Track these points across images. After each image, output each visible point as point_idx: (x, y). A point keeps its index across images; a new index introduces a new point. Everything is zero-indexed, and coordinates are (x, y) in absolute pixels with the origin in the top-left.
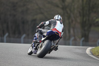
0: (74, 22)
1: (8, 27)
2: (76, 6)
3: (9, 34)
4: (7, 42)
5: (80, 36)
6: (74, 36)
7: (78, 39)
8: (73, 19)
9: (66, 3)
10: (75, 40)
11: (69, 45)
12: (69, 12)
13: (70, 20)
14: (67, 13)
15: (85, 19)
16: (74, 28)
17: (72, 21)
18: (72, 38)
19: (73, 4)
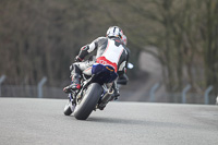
0: (189, 53)
1: (44, 65)
2: (194, 17)
3: (48, 78)
4: (44, 97)
5: (204, 83)
6: (191, 83)
7: (199, 90)
8: (188, 45)
9: (173, 12)
10: (193, 90)
11: (180, 102)
12: (178, 29)
13: (182, 49)
14: (175, 32)
15: (213, 46)
16: (189, 65)
17: (186, 50)
18: (187, 88)
19: (188, 12)
